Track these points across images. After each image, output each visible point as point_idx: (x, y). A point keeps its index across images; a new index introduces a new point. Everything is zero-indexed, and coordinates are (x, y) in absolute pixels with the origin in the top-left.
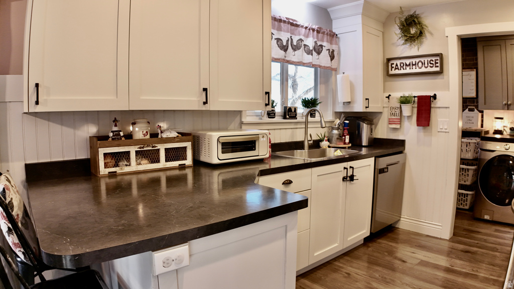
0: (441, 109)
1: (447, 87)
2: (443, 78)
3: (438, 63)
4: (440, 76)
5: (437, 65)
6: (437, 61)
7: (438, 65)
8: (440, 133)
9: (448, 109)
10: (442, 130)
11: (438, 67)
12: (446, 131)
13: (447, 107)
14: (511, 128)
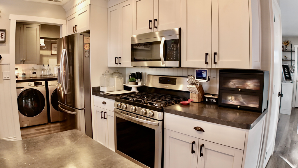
0: (4, 66)
1: (8, 51)
2: (5, 46)
3: (3, 36)
4: (4, 44)
5: (2, 37)
6: (2, 35)
7: (4, 37)
8: (4, 80)
9: (8, 65)
10: (6, 79)
11: (3, 38)
12: (9, 79)
13: (8, 64)
14: (23, 74)
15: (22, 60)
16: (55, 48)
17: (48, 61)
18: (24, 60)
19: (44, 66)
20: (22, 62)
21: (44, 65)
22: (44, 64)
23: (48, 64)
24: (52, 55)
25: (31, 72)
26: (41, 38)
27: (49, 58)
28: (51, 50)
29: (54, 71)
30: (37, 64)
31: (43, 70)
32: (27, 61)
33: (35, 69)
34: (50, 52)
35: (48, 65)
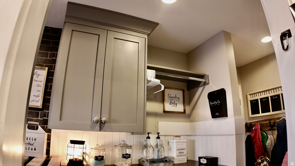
14: (97, 158)
15: (96, 118)
16: (170, 97)
17: (157, 127)
18: (104, 119)
19: (149, 138)
20: (98, 126)
21: (150, 135)
22: (148, 133)
23: (158, 133)
24: (165, 113)
25: (118, 153)
26: (149, 68)
27: (158, 119)
28: (163, 101)
29: (170, 149)
30: (133, 133)
31: (146, 146)
32: (112, 124)
33: (129, 144)
34: (161, 105)
35: (157, 136)
